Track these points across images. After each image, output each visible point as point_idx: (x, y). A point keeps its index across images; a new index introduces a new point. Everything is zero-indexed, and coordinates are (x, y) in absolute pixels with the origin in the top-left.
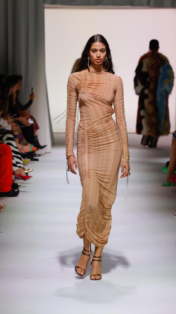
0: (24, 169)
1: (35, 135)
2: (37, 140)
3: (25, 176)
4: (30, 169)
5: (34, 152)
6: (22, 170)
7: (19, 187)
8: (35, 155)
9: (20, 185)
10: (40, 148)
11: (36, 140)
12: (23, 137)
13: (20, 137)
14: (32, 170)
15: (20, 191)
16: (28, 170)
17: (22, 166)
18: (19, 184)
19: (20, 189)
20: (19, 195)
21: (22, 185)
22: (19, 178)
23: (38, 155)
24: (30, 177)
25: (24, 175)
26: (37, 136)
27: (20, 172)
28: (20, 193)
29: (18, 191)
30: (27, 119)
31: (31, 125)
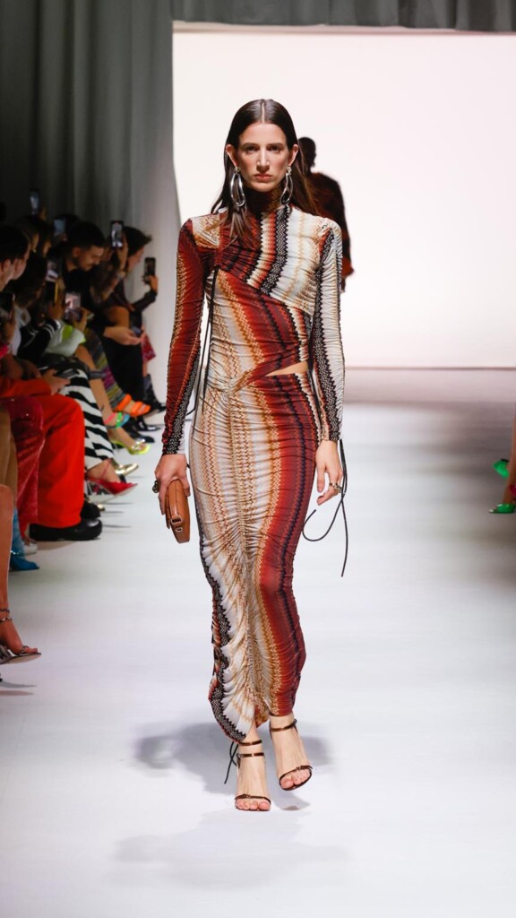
0: (114, 464)
1: (145, 375)
2: (151, 386)
3: (116, 483)
4: (130, 465)
5: (141, 418)
6: (110, 467)
7: (102, 514)
8: (146, 429)
9: (103, 510)
10: (157, 410)
11: (147, 387)
12: (112, 378)
13: (104, 375)
14: (137, 467)
15: (104, 523)
16: (126, 467)
17: (109, 455)
18: (100, 506)
19: (104, 518)
20: (102, 536)
21: (108, 508)
22: (101, 487)
23: (152, 426)
24: (130, 486)
25: (116, 480)
26: (149, 376)
27: (105, 471)
28: (104, 529)
29: (100, 526)
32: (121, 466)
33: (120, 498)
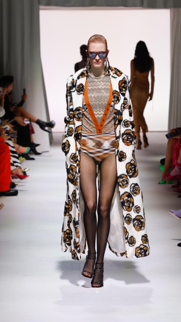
3: (22, 176)
6: (19, 169)
7: (16, 186)
14: (29, 169)
16: (25, 169)
17: (19, 165)
18: (16, 183)
19: (18, 188)
21: (19, 184)
22: (16, 177)
25: (21, 174)
27: (17, 171)
30: (23, 119)
31: (27, 125)
32: (23, 169)
33: (23, 181)
